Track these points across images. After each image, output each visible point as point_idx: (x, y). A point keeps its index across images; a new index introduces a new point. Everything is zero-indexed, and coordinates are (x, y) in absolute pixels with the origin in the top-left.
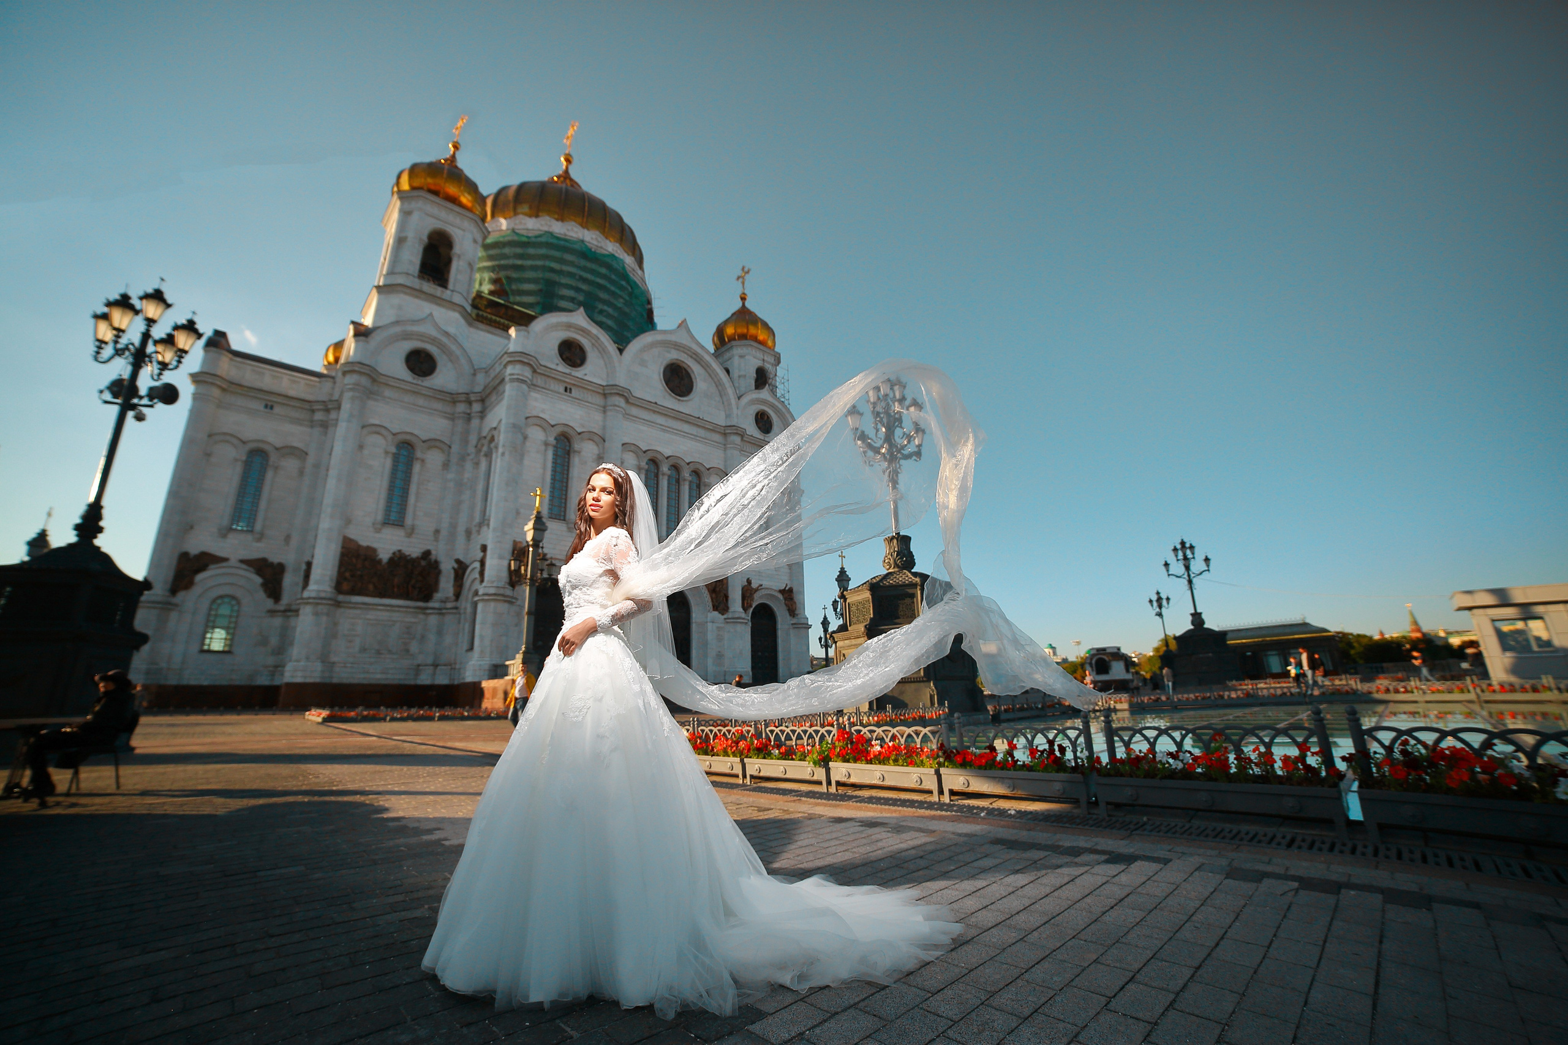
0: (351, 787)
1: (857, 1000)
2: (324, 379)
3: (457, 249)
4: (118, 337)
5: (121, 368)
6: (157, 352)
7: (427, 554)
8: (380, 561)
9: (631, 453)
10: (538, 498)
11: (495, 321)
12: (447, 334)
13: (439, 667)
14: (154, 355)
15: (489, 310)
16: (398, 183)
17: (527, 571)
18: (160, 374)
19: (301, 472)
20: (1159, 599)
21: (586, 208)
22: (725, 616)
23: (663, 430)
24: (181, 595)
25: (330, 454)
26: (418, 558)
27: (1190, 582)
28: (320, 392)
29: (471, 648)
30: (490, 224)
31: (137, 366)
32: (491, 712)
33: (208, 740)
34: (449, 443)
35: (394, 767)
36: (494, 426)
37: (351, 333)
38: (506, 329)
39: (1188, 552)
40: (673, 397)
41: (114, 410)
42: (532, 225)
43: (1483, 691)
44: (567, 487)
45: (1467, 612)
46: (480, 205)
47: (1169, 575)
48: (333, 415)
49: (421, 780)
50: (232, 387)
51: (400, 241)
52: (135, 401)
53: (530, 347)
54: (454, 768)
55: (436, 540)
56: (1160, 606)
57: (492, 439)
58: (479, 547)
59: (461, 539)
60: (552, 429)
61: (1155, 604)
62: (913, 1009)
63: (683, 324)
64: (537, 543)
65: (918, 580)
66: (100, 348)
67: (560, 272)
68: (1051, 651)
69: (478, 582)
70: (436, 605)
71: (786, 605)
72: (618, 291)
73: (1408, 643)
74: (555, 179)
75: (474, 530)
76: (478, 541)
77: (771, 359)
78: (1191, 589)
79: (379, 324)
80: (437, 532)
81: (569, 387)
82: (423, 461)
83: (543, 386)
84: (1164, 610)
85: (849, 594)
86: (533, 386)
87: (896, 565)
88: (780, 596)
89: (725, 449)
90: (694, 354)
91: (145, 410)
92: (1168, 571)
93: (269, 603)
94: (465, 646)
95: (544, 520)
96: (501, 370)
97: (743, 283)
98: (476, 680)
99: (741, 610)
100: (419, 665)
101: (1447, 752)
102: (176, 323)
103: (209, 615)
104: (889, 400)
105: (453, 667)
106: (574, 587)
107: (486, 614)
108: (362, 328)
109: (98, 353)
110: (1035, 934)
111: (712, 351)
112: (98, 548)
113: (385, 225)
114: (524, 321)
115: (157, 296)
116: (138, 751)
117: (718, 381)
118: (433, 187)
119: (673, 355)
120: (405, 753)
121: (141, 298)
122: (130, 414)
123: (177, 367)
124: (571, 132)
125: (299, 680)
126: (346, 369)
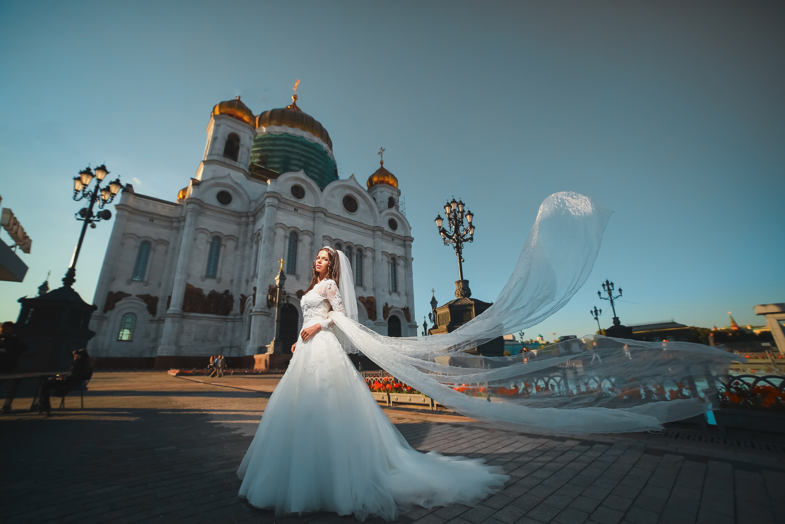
0: (193, 407)
1: (459, 513)
2: (177, 206)
3: (242, 142)
4: (84, 188)
5: (85, 203)
6: (102, 195)
7: (227, 292)
8: (204, 295)
9: (327, 241)
10: (282, 263)
11: (260, 177)
12: (237, 183)
13: (233, 348)
14: (100, 196)
15: (257, 172)
16: (214, 111)
17: (277, 300)
18: (103, 205)
19: (166, 252)
20: (596, 311)
21: (304, 121)
22: (375, 322)
23: (343, 229)
24: (109, 313)
25: (180, 243)
26: (222, 294)
27: (612, 302)
28: (176, 213)
29: (248, 339)
30: (257, 130)
31: (93, 201)
32: (259, 371)
33: (122, 384)
34: (237, 237)
35: (214, 398)
36: (260, 228)
37: (191, 184)
38: (266, 180)
39: (610, 286)
40: (347, 212)
41: (82, 223)
42: (277, 130)
43: (775, 358)
44: (296, 258)
45: (763, 316)
46: (252, 121)
47: (601, 298)
48: (182, 224)
49: (228, 404)
50: (135, 211)
51: (215, 139)
52: (92, 218)
53: (277, 189)
54: (243, 398)
55: (232, 285)
56: (597, 314)
57: (259, 235)
58: (252, 288)
59: (244, 284)
60: (289, 229)
61: (594, 313)
62: (488, 518)
63: (352, 177)
64: (281, 285)
65: (473, 302)
66: (76, 193)
67: (292, 152)
68: (540, 338)
69: (252, 306)
70: (232, 317)
71: (405, 316)
72: (320, 161)
73: (730, 333)
74: (289, 107)
75: (250, 280)
76: (253, 284)
77: (396, 193)
78: (612, 305)
79: (204, 179)
80: (232, 281)
81: (296, 208)
82: (225, 246)
83: (284, 208)
84: (598, 316)
85: (438, 310)
86: (279, 208)
87: (462, 295)
88: (402, 312)
89: (374, 238)
90: (358, 191)
91: (96, 223)
92: (600, 296)
93: (150, 317)
94: (246, 338)
95: (285, 274)
96: (263, 201)
97: (382, 156)
98: (251, 354)
99: (383, 319)
100: (223, 347)
101: (761, 388)
102: (111, 181)
103: (122, 322)
104: (456, 212)
105: (240, 348)
106: (309, 307)
107: (256, 322)
108: (196, 181)
109: (75, 196)
110: (547, 481)
111: (367, 189)
112: (73, 290)
113: (208, 131)
114: (274, 176)
115: (103, 168)
116: (89, 390)
117: (370, 204)
118: (230, 113)
119: (348, 192)
120: (218, 391)
121: (95, 170)
122: (89, 225)
123: (111, 202)
124: (296, 84)
125: (164, 355)
126: (189, 201)
